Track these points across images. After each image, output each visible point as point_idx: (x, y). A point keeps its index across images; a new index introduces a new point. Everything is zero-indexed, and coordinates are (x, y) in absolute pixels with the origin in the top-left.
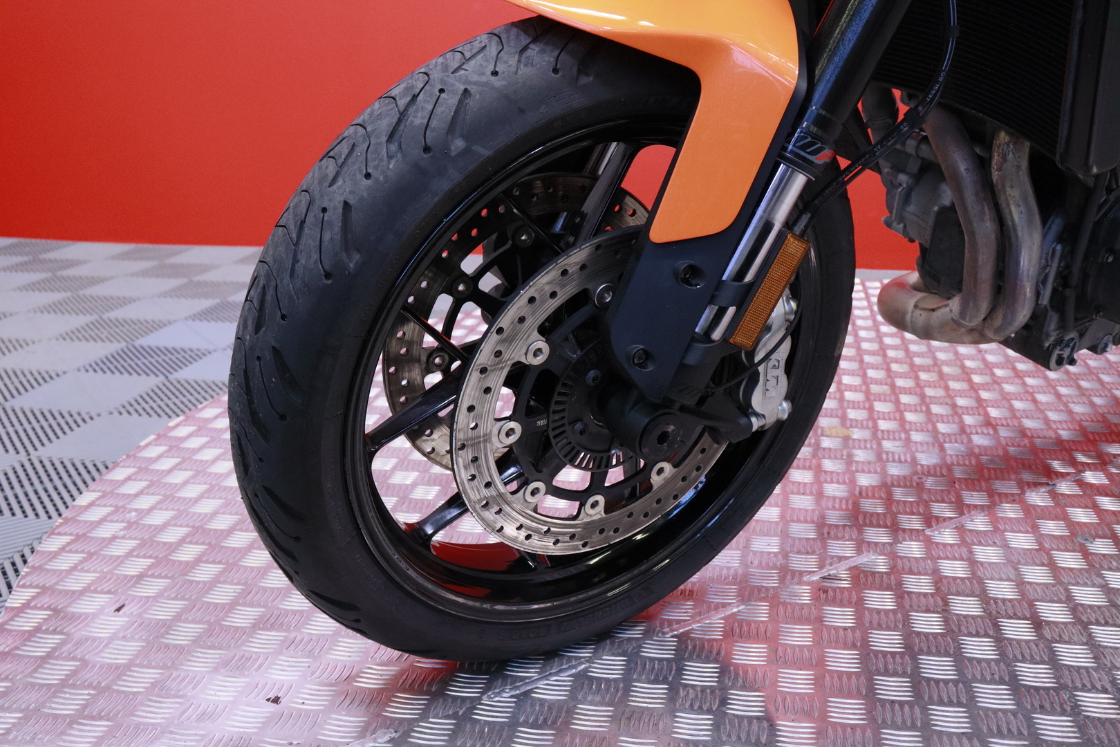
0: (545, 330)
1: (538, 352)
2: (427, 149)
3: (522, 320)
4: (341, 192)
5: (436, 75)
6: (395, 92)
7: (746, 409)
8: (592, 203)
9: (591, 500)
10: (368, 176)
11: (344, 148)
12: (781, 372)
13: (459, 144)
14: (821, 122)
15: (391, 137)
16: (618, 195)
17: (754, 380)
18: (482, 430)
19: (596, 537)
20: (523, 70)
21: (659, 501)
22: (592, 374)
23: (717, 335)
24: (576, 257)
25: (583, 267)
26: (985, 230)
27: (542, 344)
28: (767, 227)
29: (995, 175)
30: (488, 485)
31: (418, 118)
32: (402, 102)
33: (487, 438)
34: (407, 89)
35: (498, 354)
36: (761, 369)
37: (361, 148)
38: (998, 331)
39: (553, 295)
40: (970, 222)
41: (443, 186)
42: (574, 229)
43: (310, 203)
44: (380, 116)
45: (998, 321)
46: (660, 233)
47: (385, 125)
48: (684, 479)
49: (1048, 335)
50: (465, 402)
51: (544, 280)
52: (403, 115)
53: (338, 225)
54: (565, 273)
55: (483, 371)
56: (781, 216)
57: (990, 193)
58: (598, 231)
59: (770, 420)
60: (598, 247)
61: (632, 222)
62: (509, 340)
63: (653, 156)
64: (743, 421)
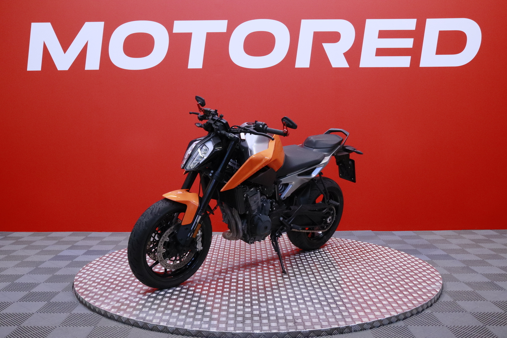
0: (169, 237)
1: (168, 239)
2: (155, 215)
3: (166, 235)
4: (145, 220)
5: (156, 206)
6: (150, 208)
7: (196, 248)
8: (174, 221)
9: (175, 261)
10: (148, 218)
11: (145, 215)
12: (200, 242)
13: (159, 214)
14: (202, 210)
15: (151, 214)
16: (177, 219)
17: (197, 243)
18: (161, 250)
19: (176, 267)
20: (166, 205)
21: (184, 262)
22: (175, 243)
23: (190, 237)
24: (172, 227)
25: (173, 229)
26: (233, 222)
27: (168, 238)
28: (196, 223)
29: (233, 214)
30: (161, 258)
31: (154, 211)
32: (152, 209)
33: (161, 251)
34: (152, 208)
35: (163, 240)
36: (197, 242)
37: (147, 215)
38: (238, 237)
39: (170, 232)
40: (231, 220)
41: (157, 219)
42: (171, 224)
43: (141, 222)
44: (149, 211)
45: (238, 236)
46: (183, 224)
47: (150, 212)
48: (188, 259)
49: (248, 238)
50: (159, 246)
51: (168, 230)
52: (152, 211)
53: (145, 224)
54: (171, 229)
55: (161, 242)
56: (198, 221)
57: (233, 216)
58: (175, 224)
59: (200, 249)
60: (175, 226)
61: (179, 223)
62: (164, 238)
63: (182, 214)
64: (196, 249)
